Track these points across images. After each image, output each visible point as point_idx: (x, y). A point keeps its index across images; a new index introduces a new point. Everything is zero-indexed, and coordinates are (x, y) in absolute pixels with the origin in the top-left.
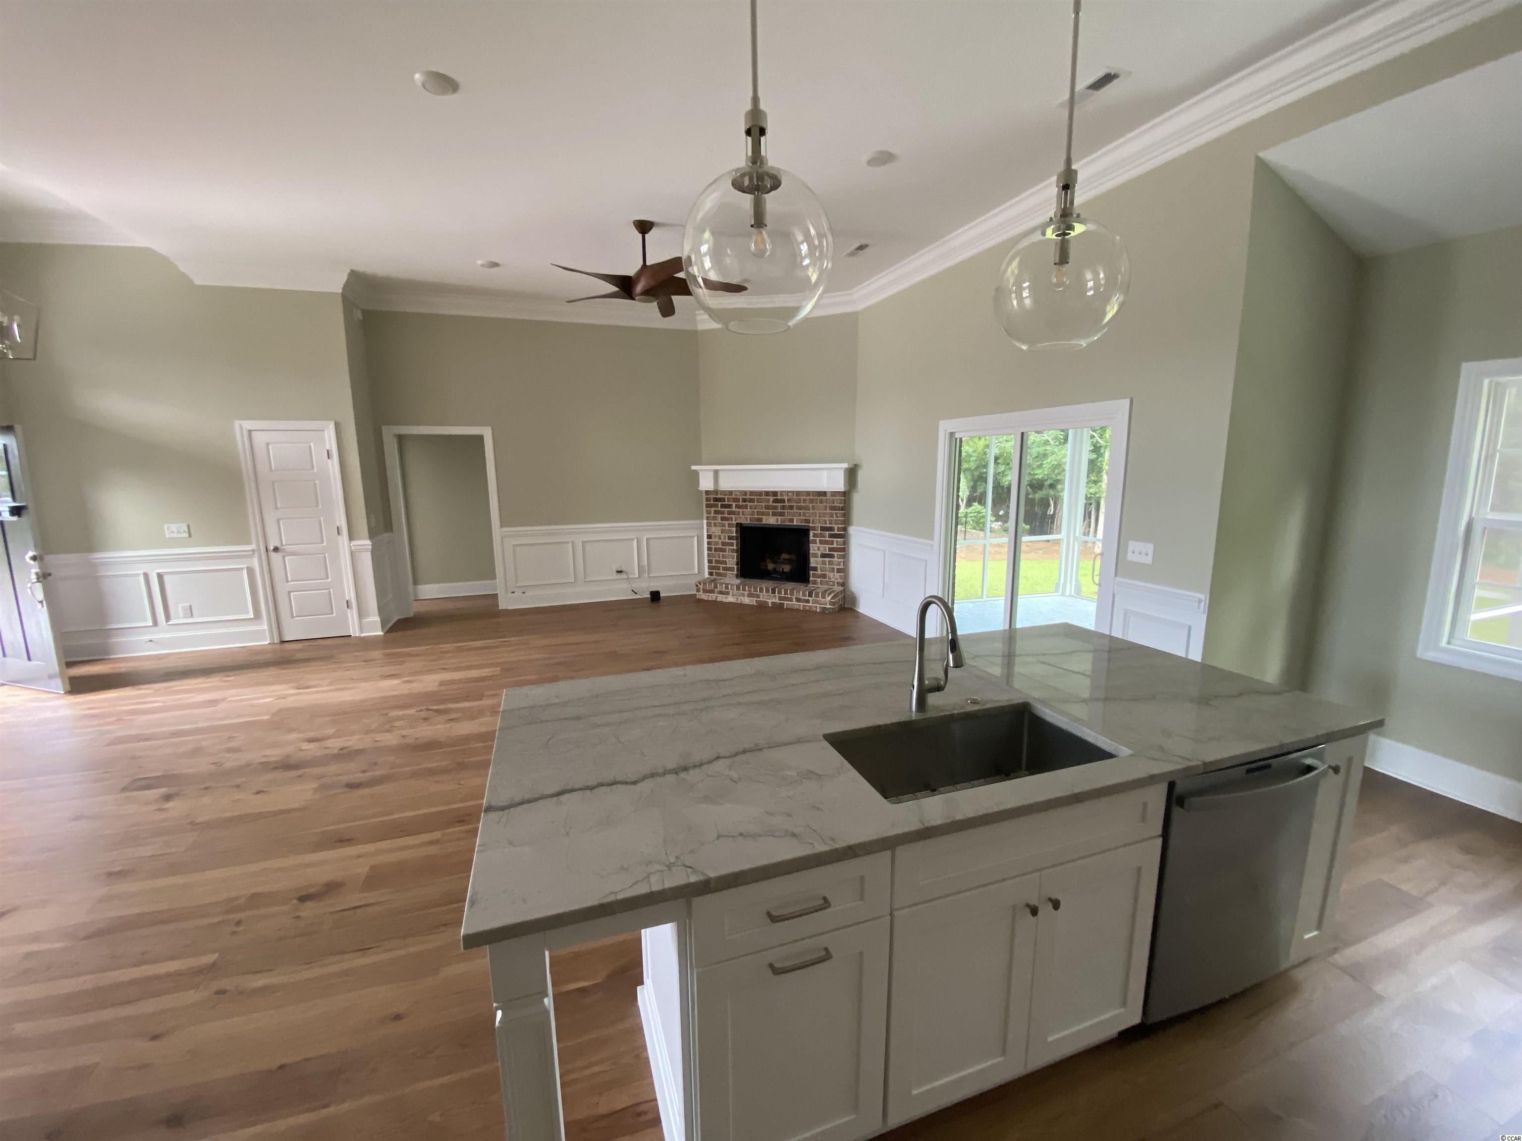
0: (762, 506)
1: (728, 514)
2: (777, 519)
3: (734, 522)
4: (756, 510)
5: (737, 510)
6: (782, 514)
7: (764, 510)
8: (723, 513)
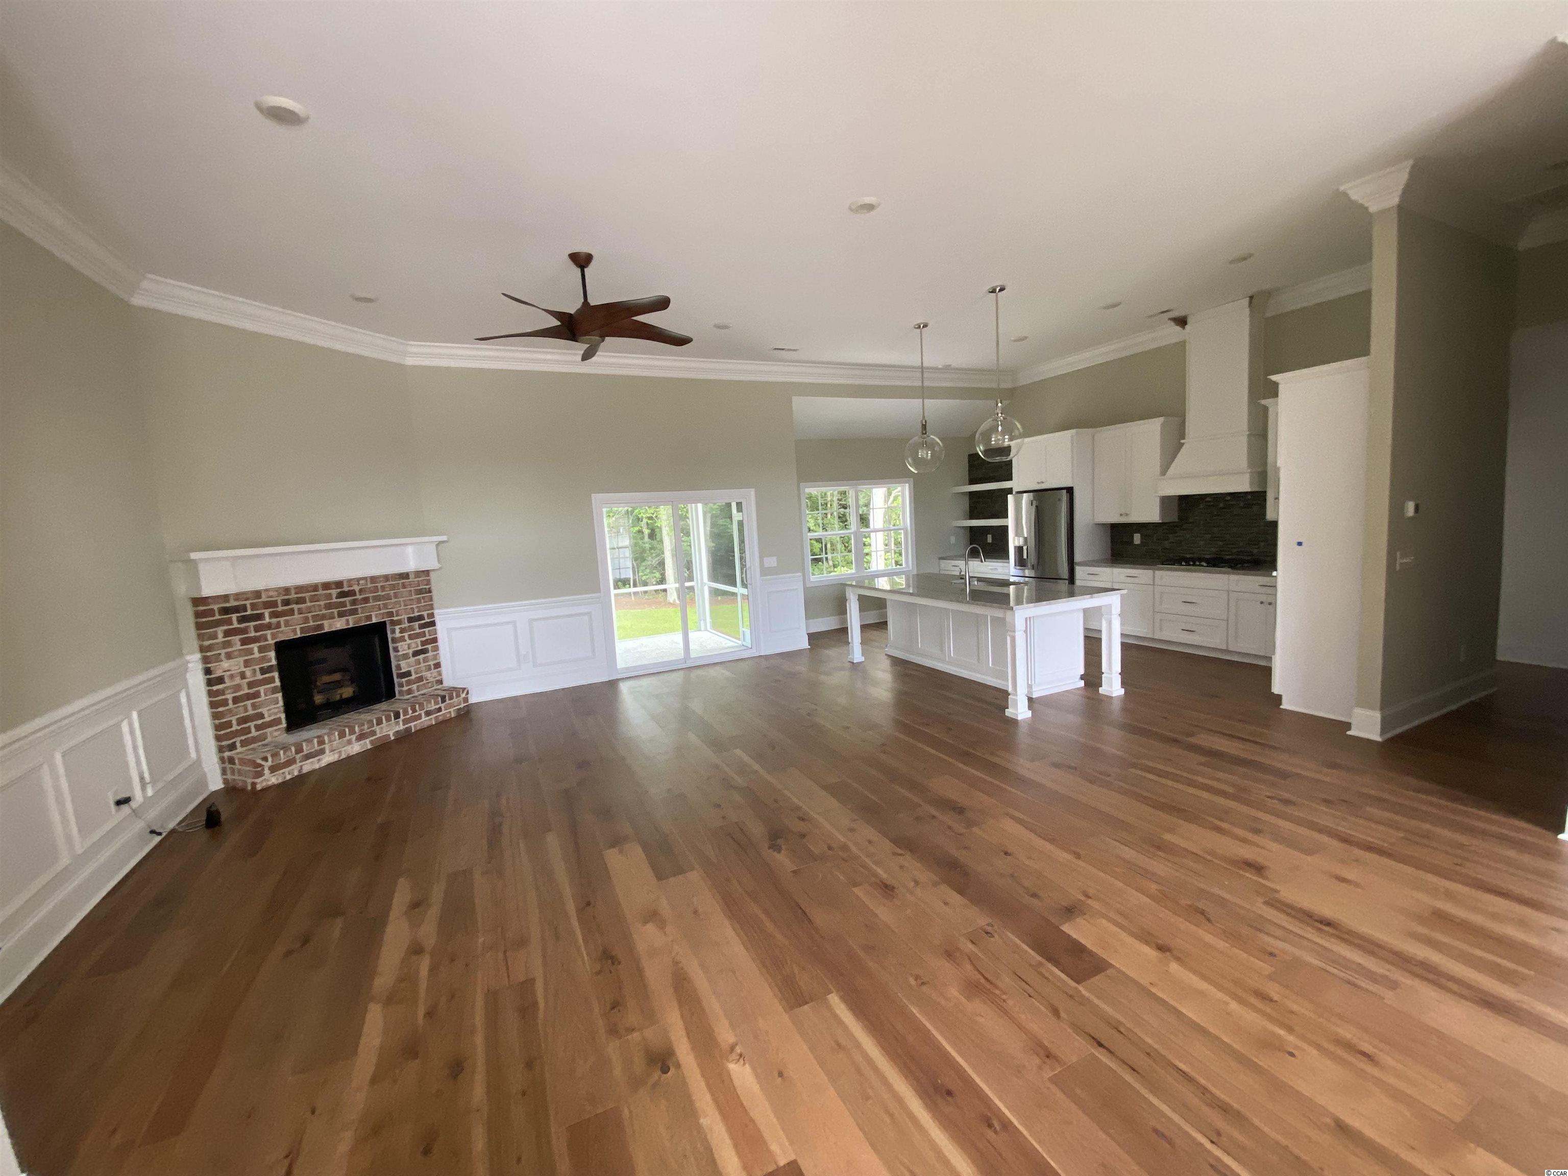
0: (320, 605)
1: (256, 631)
2: (348, 621)
3: (271, 642)
4: (310, 615)
5: (274, 620)
6: (354, 612)
7: (324, 612)
8: (245, 631)
